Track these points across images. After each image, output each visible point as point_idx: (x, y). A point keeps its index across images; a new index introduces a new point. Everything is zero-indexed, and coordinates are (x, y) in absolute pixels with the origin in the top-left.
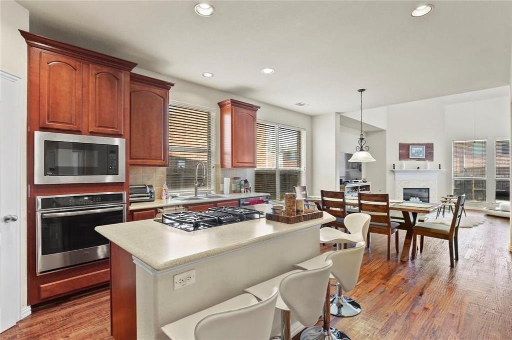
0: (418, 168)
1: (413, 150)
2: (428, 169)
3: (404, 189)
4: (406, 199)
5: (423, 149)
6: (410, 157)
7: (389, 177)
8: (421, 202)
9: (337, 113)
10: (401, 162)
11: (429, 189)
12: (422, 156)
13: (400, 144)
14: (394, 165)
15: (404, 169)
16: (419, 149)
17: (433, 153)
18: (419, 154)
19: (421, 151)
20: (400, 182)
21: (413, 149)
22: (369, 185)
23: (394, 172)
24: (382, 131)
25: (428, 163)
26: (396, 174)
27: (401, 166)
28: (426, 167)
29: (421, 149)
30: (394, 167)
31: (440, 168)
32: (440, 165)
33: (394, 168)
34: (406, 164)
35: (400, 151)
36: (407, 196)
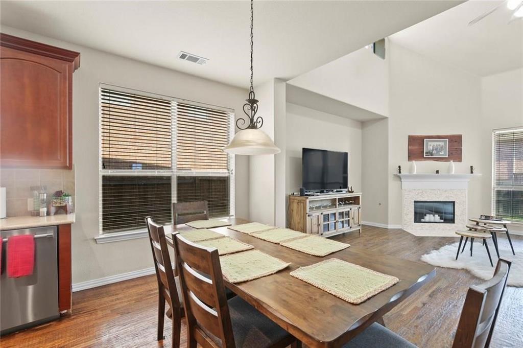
0: (437, 172)
1: (429, 146)
2: (453, 173)
3: (415, 202)
4: (419, 217)
5: (445, 144)
6: (425, 156)
7: (392, 184)
8: (442, 221)
9: (279, 80)
10: (411, 162)
11: (454, 202)
12: (444, 153)
13: (409, 137)
14: (399, 167)
15: (415, 173)
16: (438, 143)
17: (461, 150)
18: (438, 152)
19: (442, 147)
20: (410, 191)
21: (429, 143)
22: (358, 197)
23: (400, 178)
24: (383, 119)
25: (453, 164)
26: (402, 180)
27: (411, 169)
28: (449, 170)
29: (442, 144)
30: (400, 169)
31: (472, 172)
32: (471, 167)
33: (400, 172)
34: (418, 166)
35: (410, 147)
36: (421, 212)
